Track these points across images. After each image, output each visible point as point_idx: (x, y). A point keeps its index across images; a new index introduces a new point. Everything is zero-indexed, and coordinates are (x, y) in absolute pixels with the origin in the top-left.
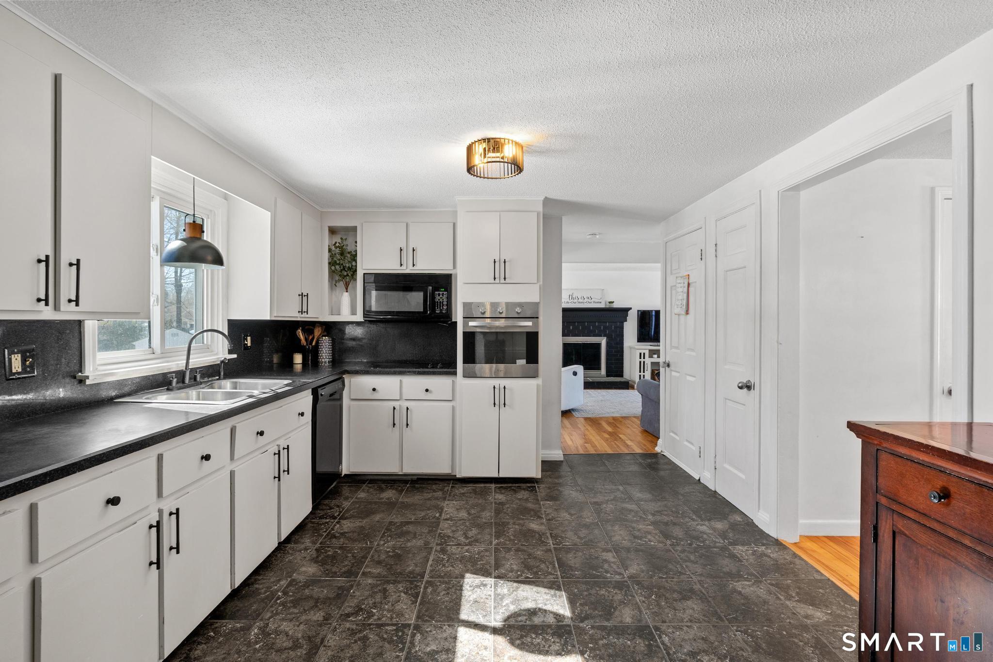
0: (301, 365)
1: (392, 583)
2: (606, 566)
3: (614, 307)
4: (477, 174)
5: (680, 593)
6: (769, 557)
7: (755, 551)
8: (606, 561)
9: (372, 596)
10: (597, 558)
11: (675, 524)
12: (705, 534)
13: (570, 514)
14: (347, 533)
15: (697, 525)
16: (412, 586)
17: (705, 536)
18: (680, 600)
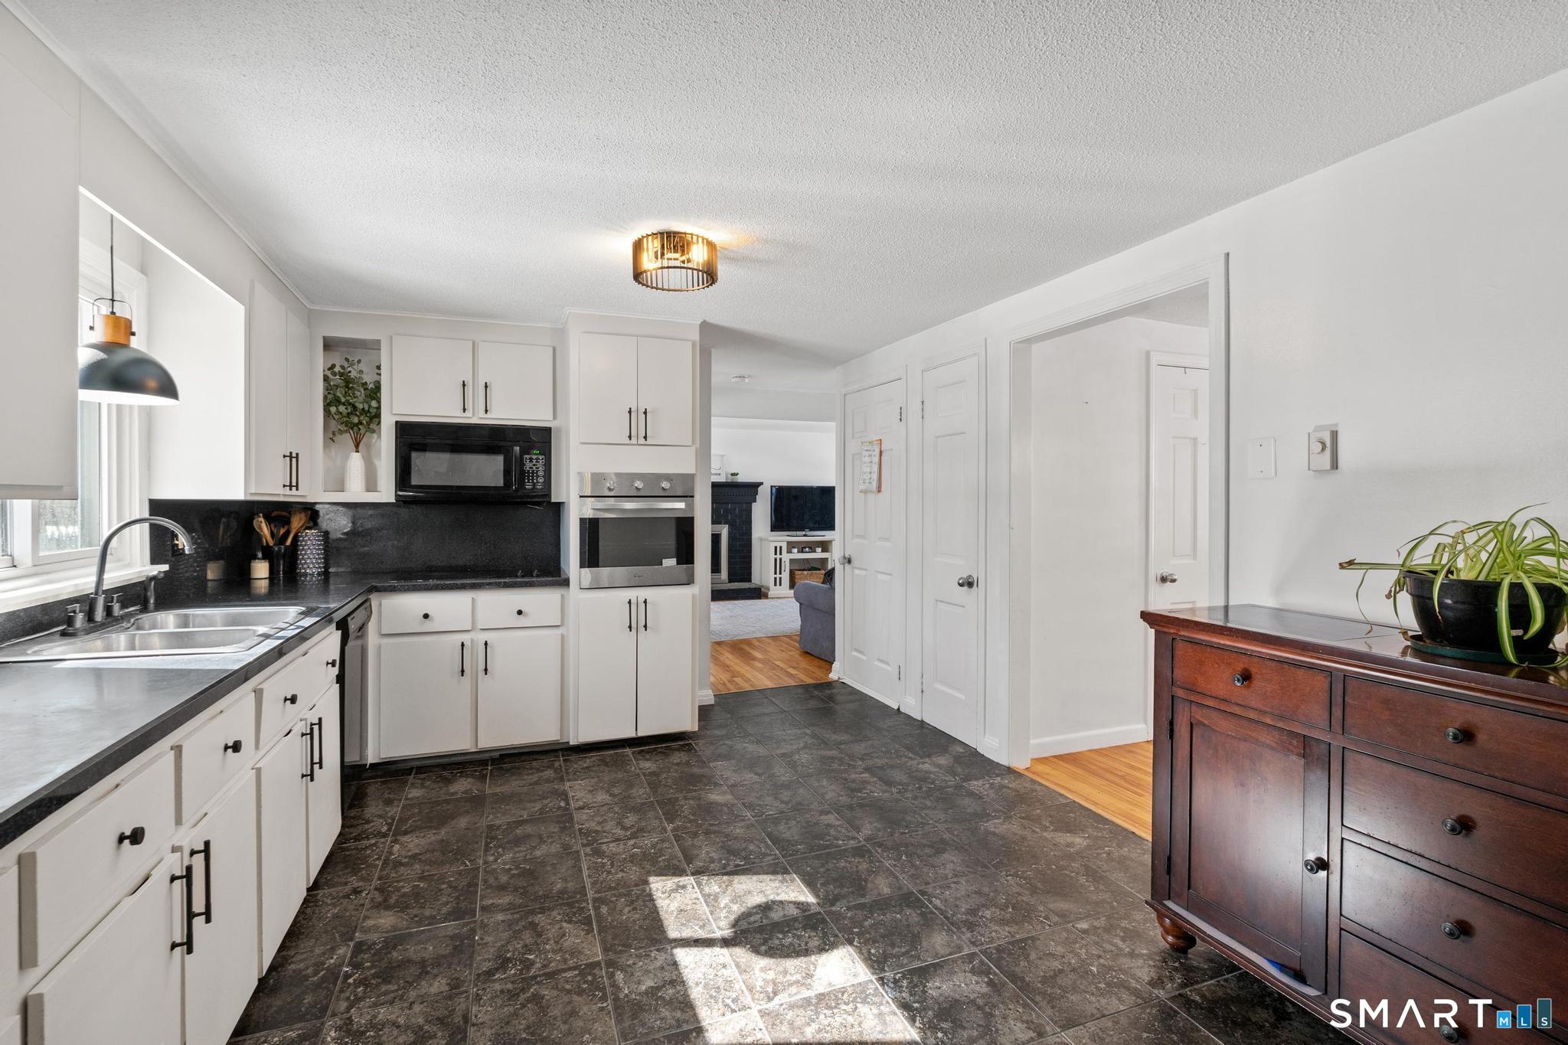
0: (268, 580)
1: (540, 913)
2: (832, 832)
3: (739, 481)
4: (647, 282)
5: (932, 847)
6: (1009, 788)
7: (992, 784)
8: (828, 826)
9: (516, 938)
10: (816, 824)
11: (892, 767)
12: (931, 773)
13: (756, 774)
14: (421, 854)
15: (918, 764)
16: (574, 910)
17: (932, 776)
18: (935, 854)
